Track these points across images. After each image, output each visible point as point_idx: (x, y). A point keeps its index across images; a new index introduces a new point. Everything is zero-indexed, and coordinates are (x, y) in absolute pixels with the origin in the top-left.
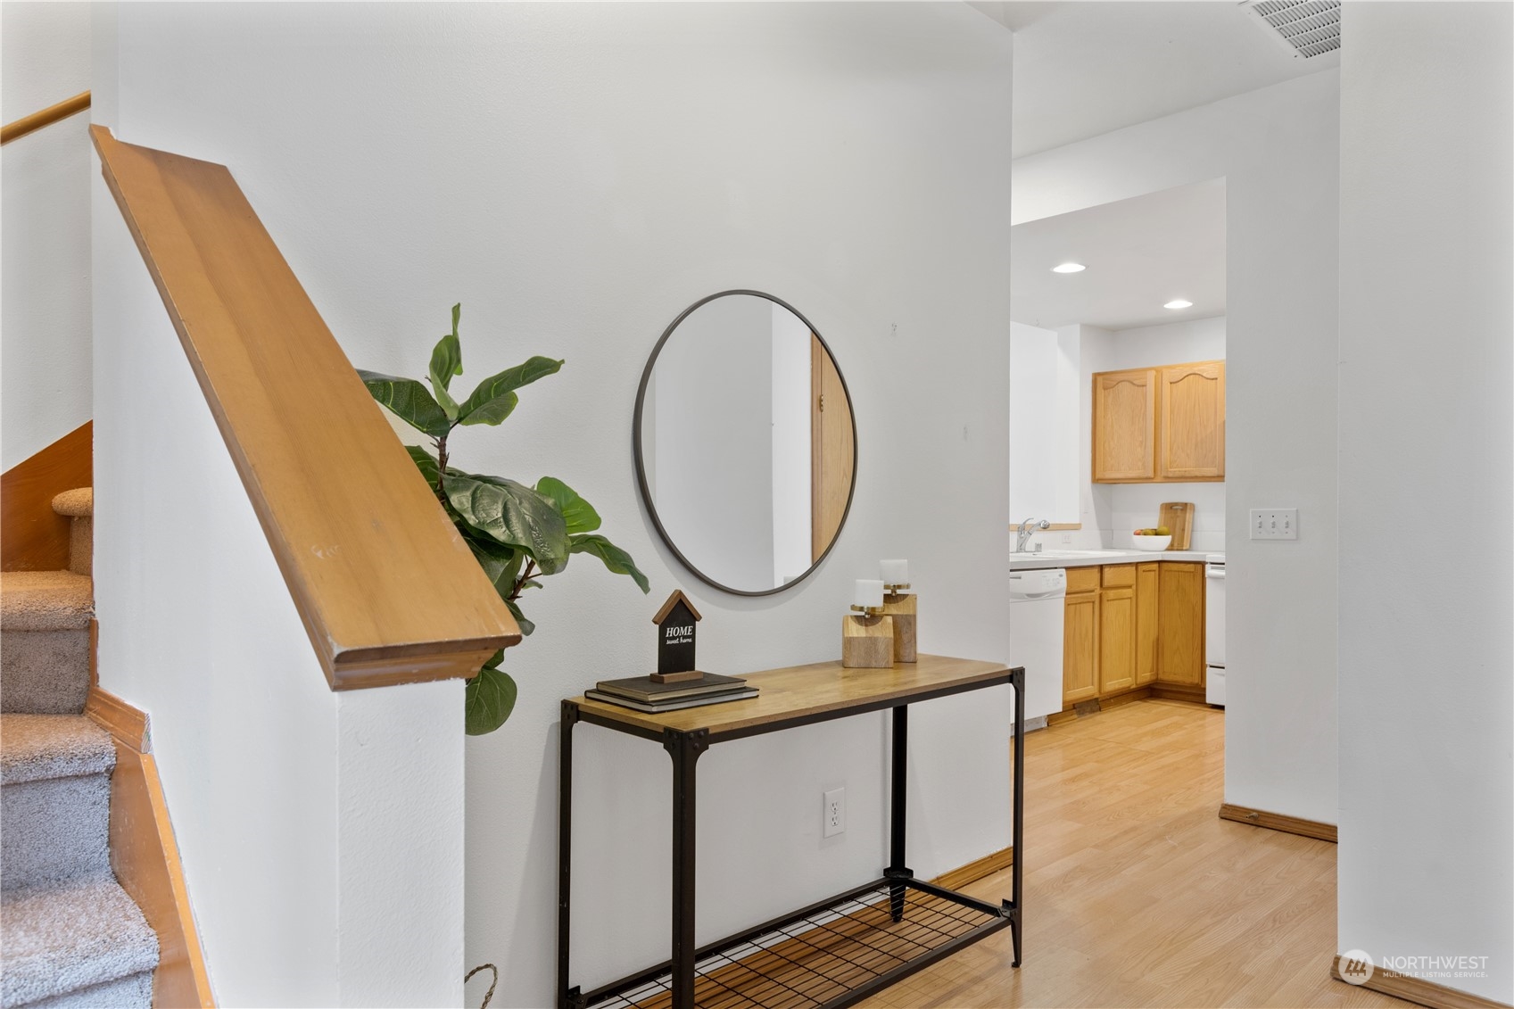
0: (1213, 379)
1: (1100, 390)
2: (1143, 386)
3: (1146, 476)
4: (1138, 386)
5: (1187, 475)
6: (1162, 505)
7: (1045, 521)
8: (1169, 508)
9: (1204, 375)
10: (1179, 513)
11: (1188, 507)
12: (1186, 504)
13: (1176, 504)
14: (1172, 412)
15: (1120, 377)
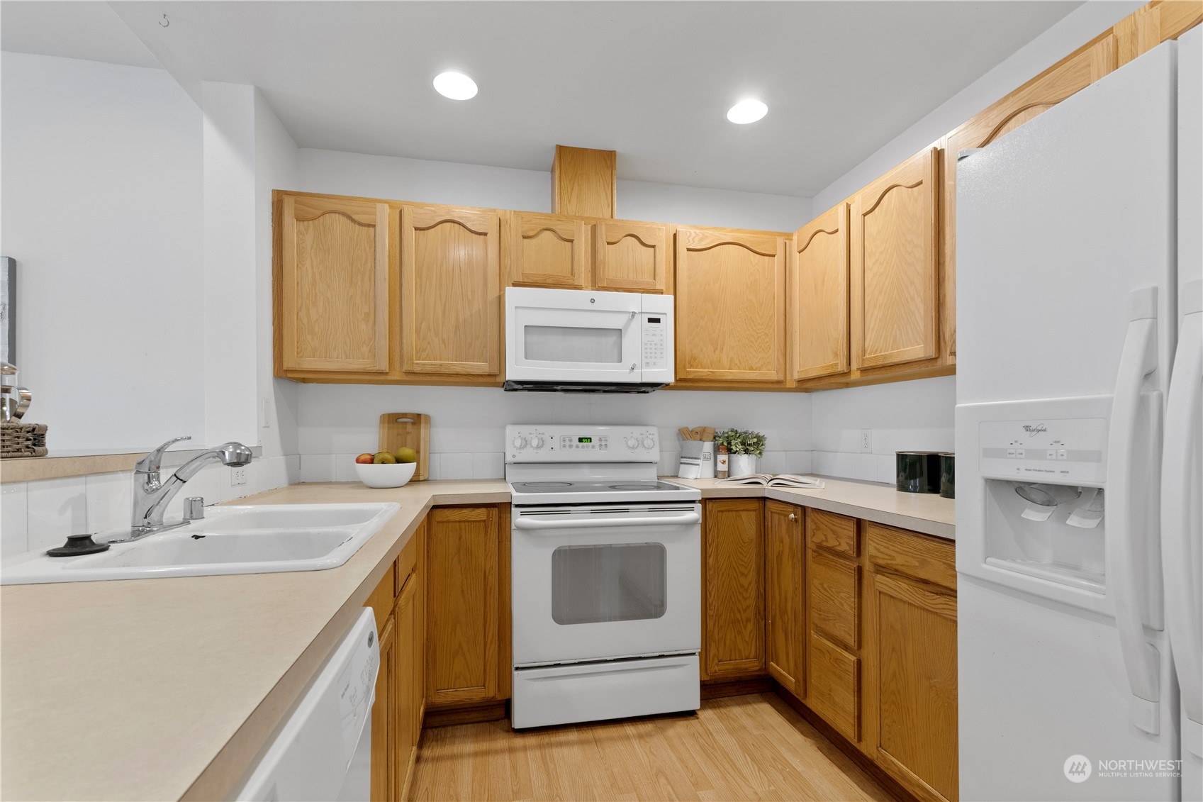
0: (480, 234)
1: (289, 219)
2: (369, 226)
3: (376, 368)
4: (360, 224)
5: (444, 370)
6: (383, 417)
7: (238, 445)
8: (393, 420)
9: (468, 225)
10: (409, 428)
11: (423, 419)
12: (419, 415)
13: (404, 415)
14: (419, 274)
15: (330, 205)
